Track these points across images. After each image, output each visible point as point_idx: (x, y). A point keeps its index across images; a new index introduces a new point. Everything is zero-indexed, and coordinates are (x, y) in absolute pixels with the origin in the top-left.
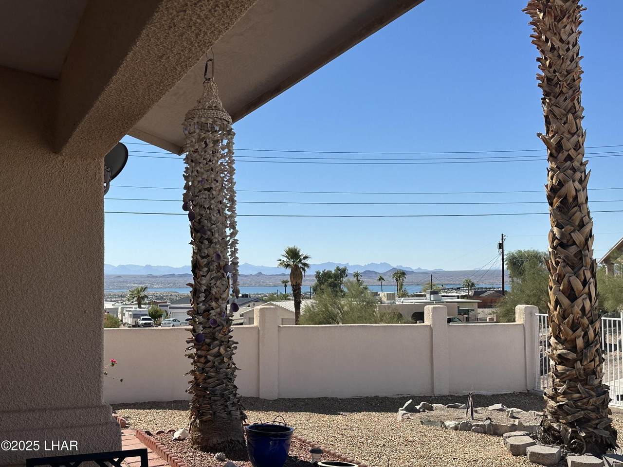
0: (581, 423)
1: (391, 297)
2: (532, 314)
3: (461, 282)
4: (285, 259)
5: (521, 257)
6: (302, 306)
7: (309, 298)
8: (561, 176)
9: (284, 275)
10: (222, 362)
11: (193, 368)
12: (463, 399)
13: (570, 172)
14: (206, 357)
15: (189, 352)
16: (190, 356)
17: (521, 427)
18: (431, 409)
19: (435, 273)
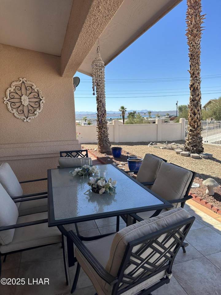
0: (195, 146)
1: (147, 118)
2: (184, 121)
3: (166, 114)
4: (121, 109)
5: (182, 107)
6: (125, 121)
7: (127, 119)
8: (194, 82)
9: (120, 113)
10: (105, 132)
11: (98, 134)
12: (165, 142)
13: (196, 81)
14: (101, 131)
15: (97, 130)
16: (97, 131)
17: (179, 148)
18: (157, 144)
19: (159, 112)
